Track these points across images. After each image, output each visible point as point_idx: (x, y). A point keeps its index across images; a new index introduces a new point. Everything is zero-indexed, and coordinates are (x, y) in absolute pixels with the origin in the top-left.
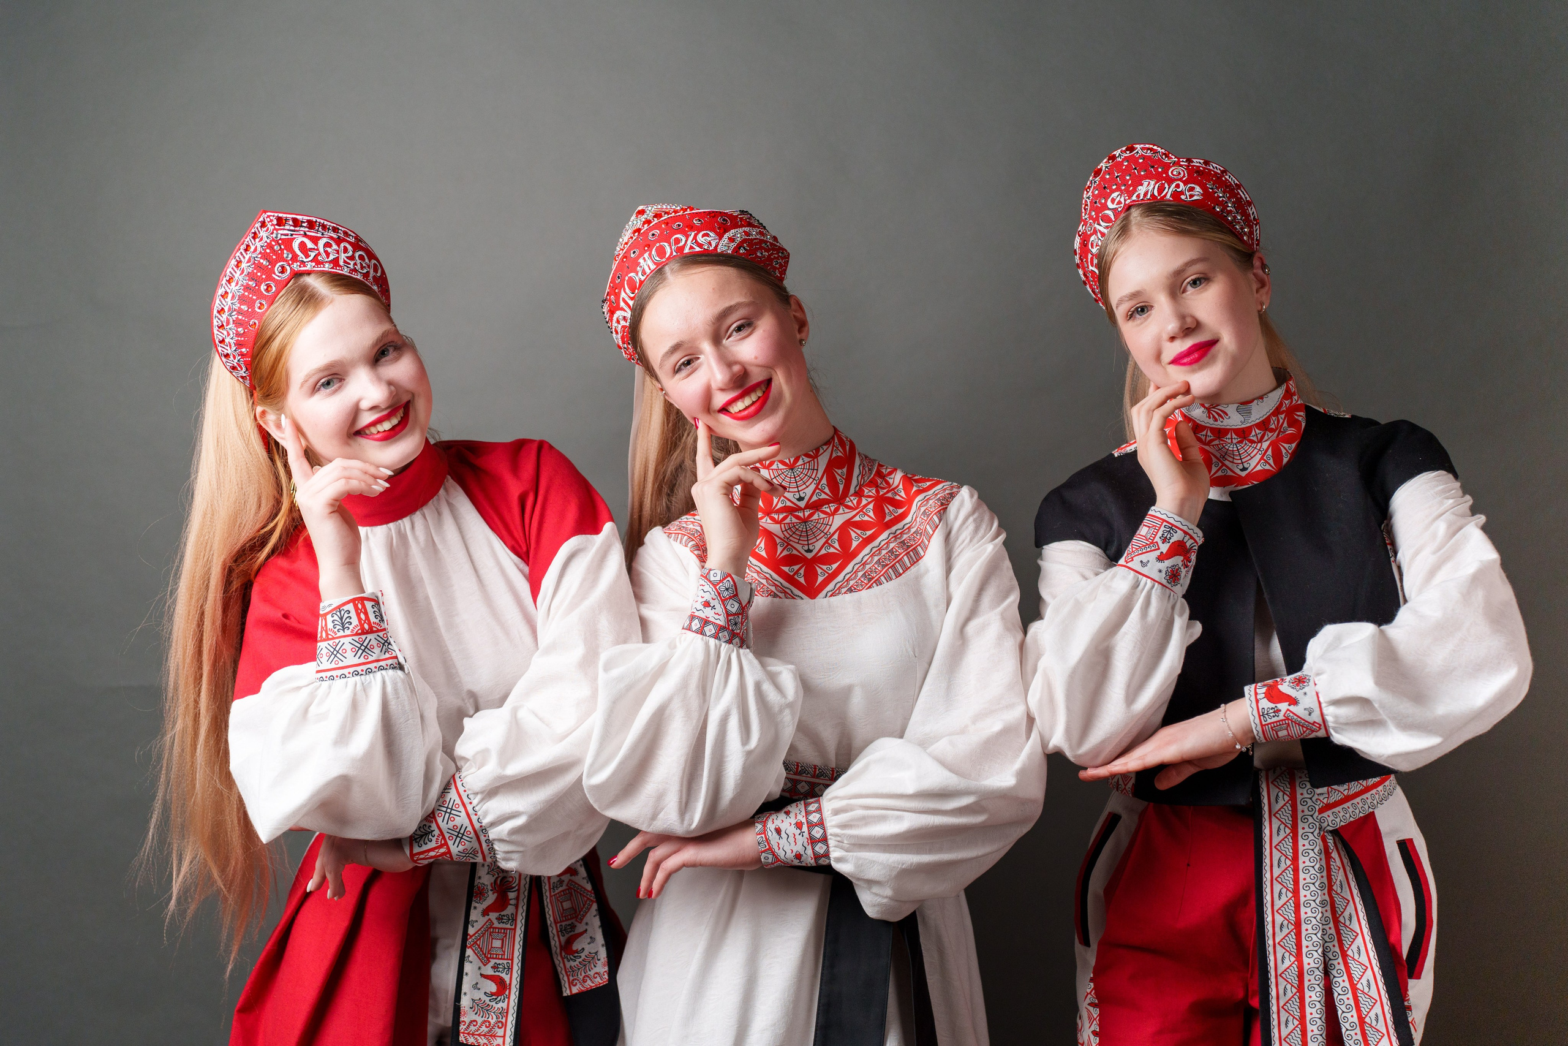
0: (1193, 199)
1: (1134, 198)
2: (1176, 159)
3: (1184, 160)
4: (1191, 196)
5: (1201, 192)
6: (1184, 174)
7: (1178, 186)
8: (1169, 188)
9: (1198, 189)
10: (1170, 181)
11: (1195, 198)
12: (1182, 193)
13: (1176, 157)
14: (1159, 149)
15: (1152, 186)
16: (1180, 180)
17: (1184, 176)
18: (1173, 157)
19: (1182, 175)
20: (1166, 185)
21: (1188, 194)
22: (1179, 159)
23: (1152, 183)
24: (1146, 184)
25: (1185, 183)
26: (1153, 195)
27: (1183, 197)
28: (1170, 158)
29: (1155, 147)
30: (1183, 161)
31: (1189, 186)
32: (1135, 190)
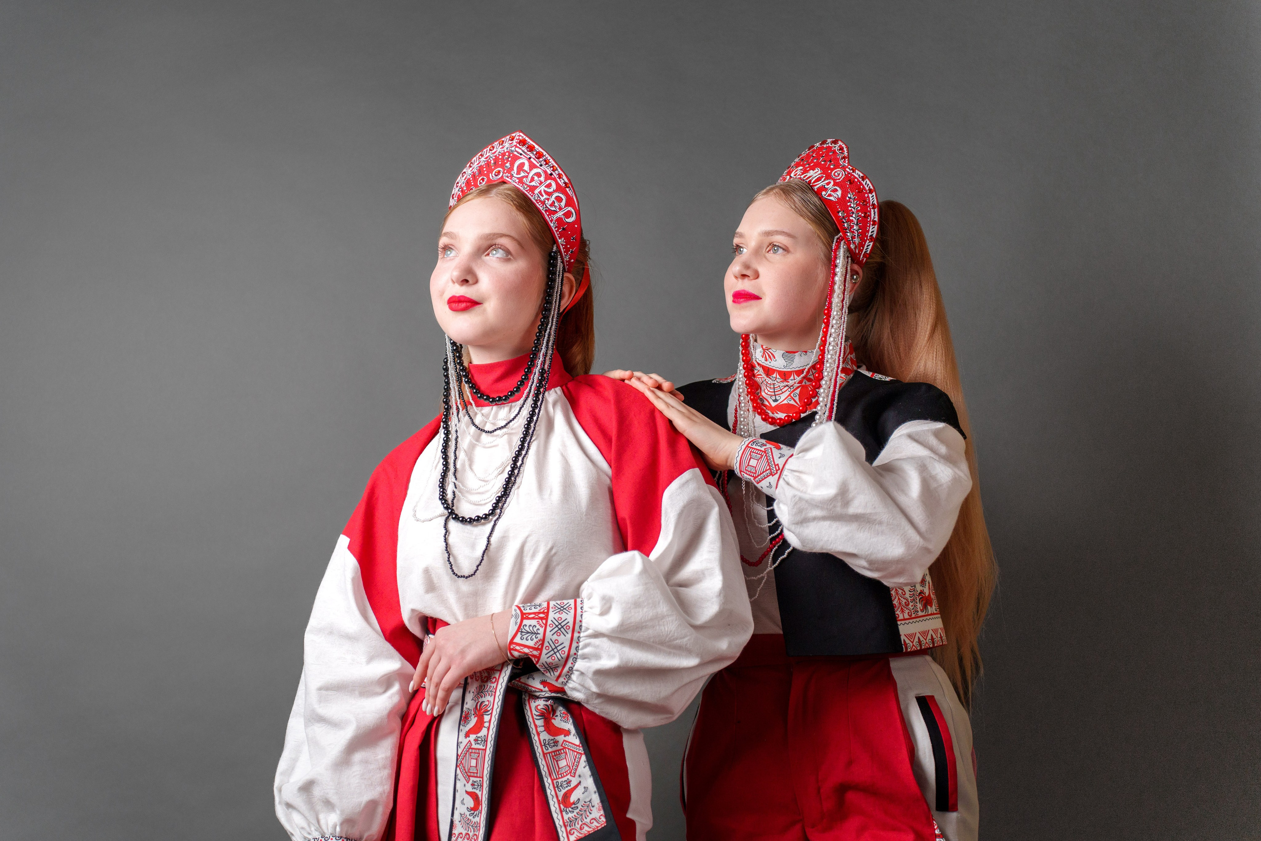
0: (828, 198)
1: (802, 177)
2: (847, 165)
3: (851, 168)
4: (830, 195)
5: (840, 197)
6: (841, 177)
7: (828, 184)
8: (822, 182)
9: (839, 193)
10: (828, 177)
11: (832, 198)
12: (826, 190)
13: (849, 163)
14: (846, 151)
15: (817, 175)
16: (834, 180)
17: (839, 179)
18: (847, 162)
19: (839, 178)
20: (823, 180)
21: (829, 192)
22: (848, 165)
23: (820, 172)
24: (817, 170)
25: (835, 184)
26: (810, 181)
27: (824, 193)
28: (844, 162)
29: (845, 149)
30: (849, 168)
31: (836, 187)
32: (807, 172)
